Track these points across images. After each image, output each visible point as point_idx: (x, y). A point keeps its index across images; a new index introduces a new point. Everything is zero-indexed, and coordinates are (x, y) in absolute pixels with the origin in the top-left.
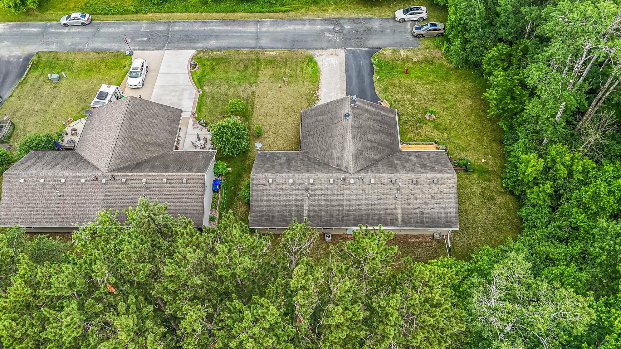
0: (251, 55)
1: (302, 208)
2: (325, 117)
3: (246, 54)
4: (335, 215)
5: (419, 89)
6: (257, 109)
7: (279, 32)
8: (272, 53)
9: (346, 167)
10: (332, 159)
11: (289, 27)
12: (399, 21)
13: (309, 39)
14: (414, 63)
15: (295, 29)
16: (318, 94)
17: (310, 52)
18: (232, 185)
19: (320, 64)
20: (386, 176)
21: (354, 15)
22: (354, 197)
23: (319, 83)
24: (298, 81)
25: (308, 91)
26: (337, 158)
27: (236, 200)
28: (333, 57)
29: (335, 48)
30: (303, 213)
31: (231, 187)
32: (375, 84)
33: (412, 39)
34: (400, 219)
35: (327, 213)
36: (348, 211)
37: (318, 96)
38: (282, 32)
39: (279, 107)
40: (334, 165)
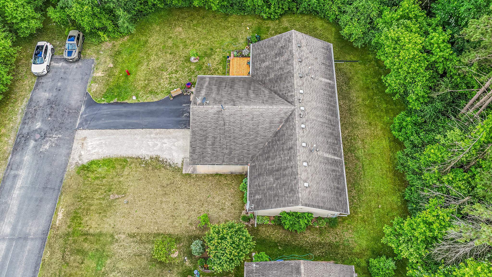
0: (57, 246)
1: (327, 159)
2: (211, 135)
3: (53, 253)
4: (330, 131)
5: (155, 63)
6: (160, 228)
7: (20, 209)
8: (60, 215)
9: (286, 113)
10: (270, 128)
11: (15, 196)
12: (48, 72)
13: (47, 169)
14: (115, 67)
15: (21, 188)
16: (147, 158)
17: (71, 168)
18: (276, 250)
19: (95, 157)
20: (296, 81)
21: (19, 118)
22: (315, 112)
23: (128, 158)
24: (120, 182)
25: (141, 170)
26: (271, 122)
27: (297, 242)
28: (87, 143)
29: (72, 140)
30: (331, 159)
31: (279, 250)
32: (141, 101)
33: (80, 64)
34: (328, 81)
35: (329, 137)
36: (326, 119)
37: (151, 158)
38: (21, 203)
39: (161, 202)
40: (279, 126)
